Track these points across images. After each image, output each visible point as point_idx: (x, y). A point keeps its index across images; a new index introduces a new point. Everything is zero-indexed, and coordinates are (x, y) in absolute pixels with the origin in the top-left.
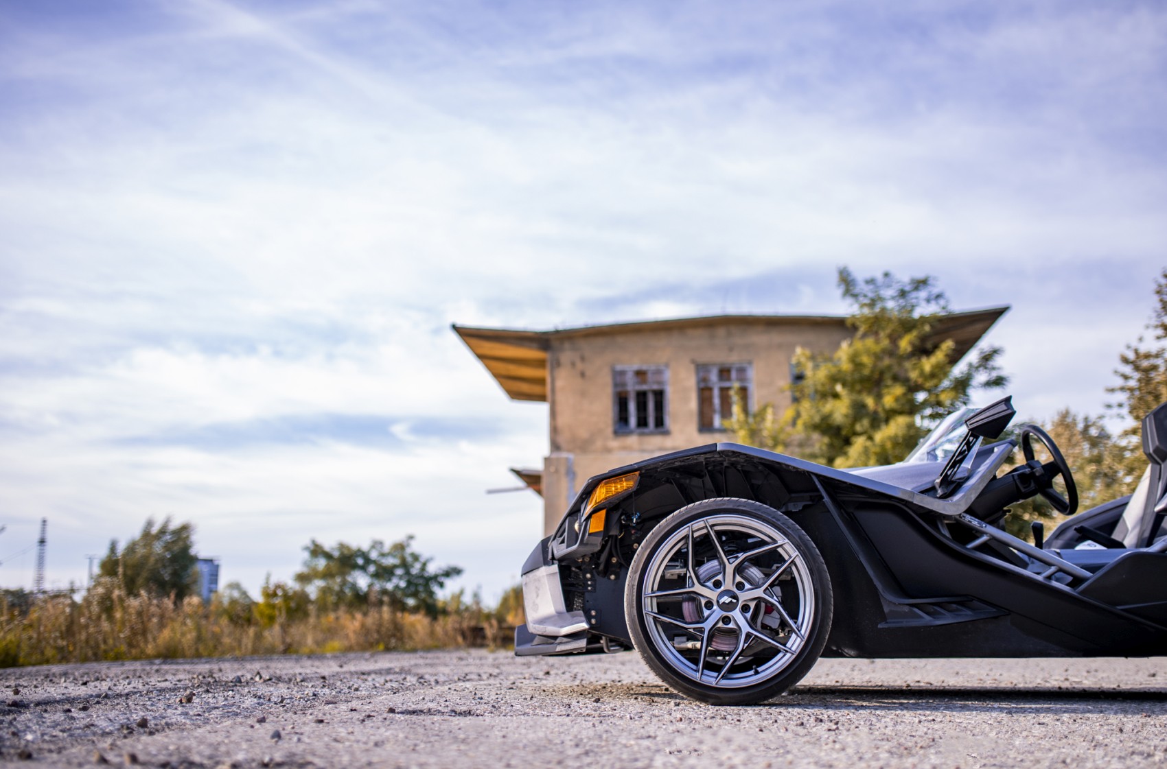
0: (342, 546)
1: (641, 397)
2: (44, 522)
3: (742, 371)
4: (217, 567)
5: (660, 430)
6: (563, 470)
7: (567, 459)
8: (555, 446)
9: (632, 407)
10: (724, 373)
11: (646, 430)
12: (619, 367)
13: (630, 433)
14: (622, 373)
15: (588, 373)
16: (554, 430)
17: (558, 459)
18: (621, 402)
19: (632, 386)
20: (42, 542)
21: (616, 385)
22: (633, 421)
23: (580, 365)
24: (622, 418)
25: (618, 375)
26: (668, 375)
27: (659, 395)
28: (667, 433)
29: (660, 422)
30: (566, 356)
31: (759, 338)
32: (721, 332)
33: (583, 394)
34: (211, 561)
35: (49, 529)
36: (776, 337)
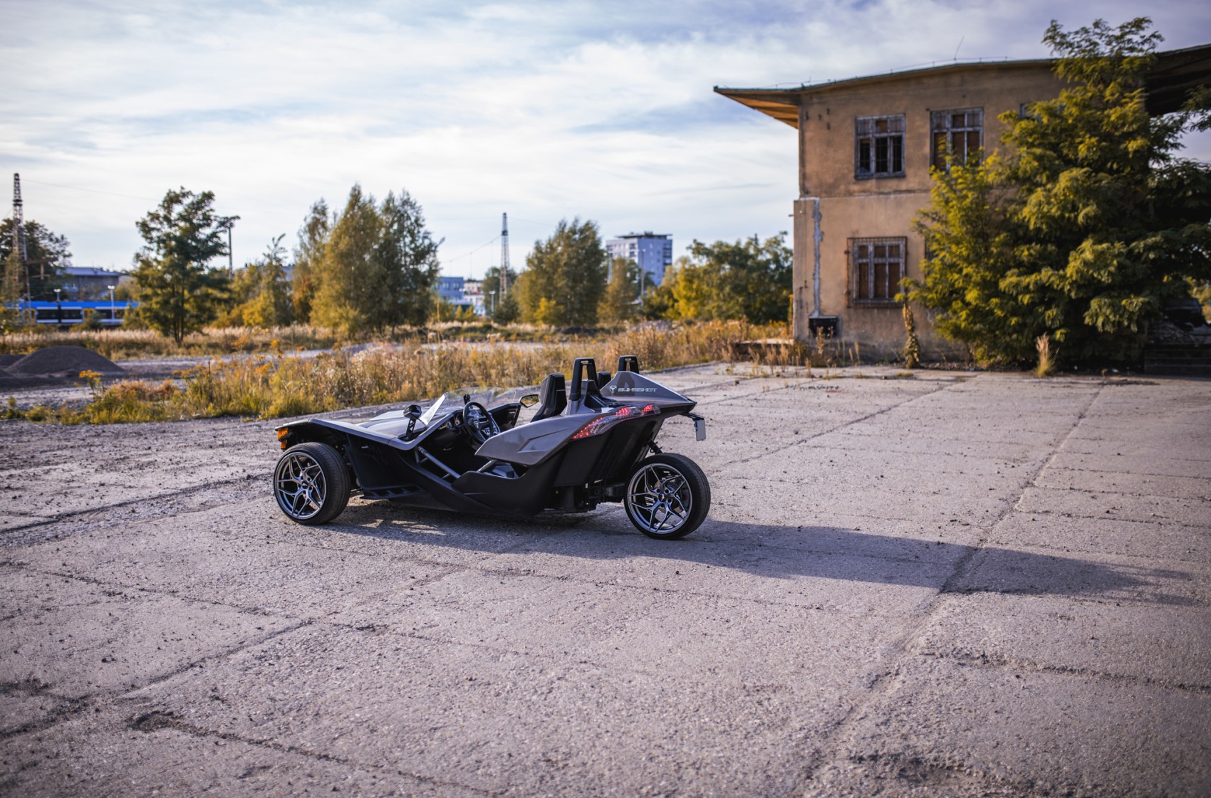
0: (720, 245)
1: (882, 143)
2: (505, 214)
3: (974, 115)
4: (671, 242)
5: (898, 173)
6: (810, 212)
7: (815, 202)
8: (804, 191)
9: (873, 153)
10: (957, 119)
11: (885, 174)
12: (861, 118)
13: (869, 178)
14: (865, 122)
15: (833, 125)
16: (803, 177)
17: (805, 202)
18: (863, 149)
19: (873, 134)
20: (505, 233)
21: (858, 134)
22: (873, 166)
23: (826, 118)
24: (863, 163)
25: (860, 126)
26: (905, 123)
27: (898, 141)
28: (903, 177)
29: (898, 166)
30: (814, 110)
31: (991, 84)
32: (955, 79)
33: (829, 143)
34: (665, 237)
35: (508, 220)
36: (1008, 82)
